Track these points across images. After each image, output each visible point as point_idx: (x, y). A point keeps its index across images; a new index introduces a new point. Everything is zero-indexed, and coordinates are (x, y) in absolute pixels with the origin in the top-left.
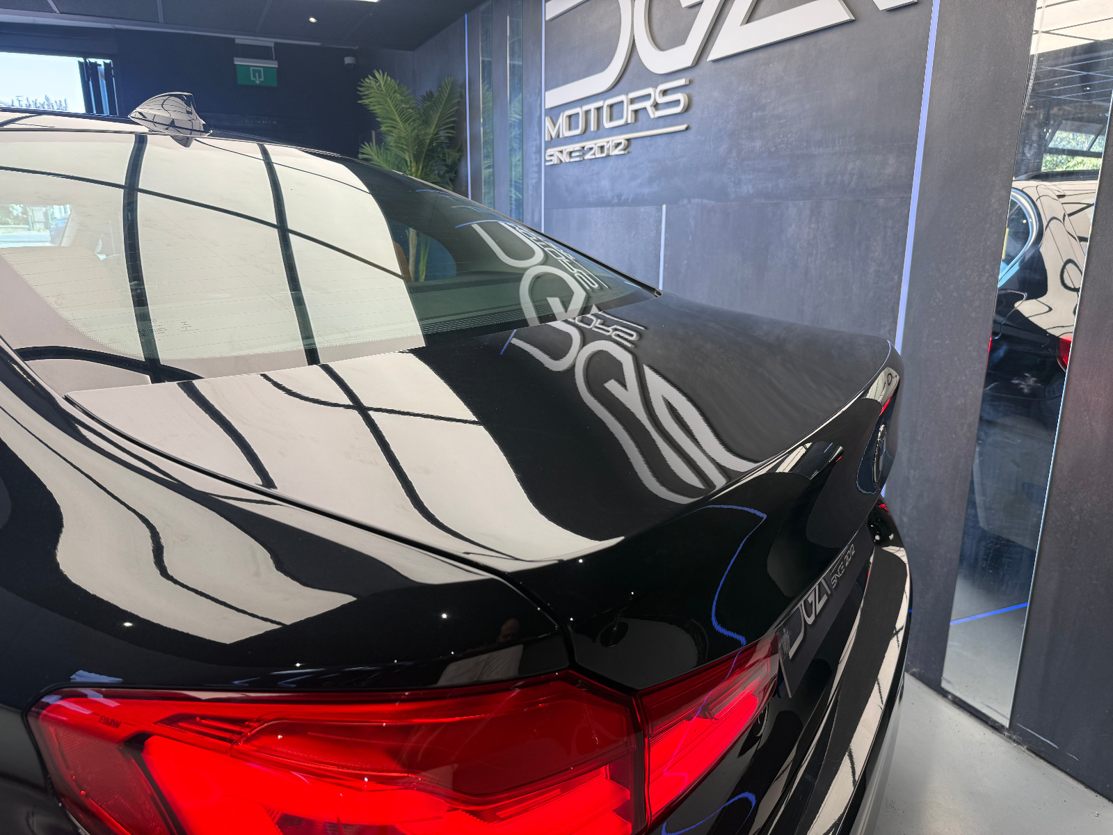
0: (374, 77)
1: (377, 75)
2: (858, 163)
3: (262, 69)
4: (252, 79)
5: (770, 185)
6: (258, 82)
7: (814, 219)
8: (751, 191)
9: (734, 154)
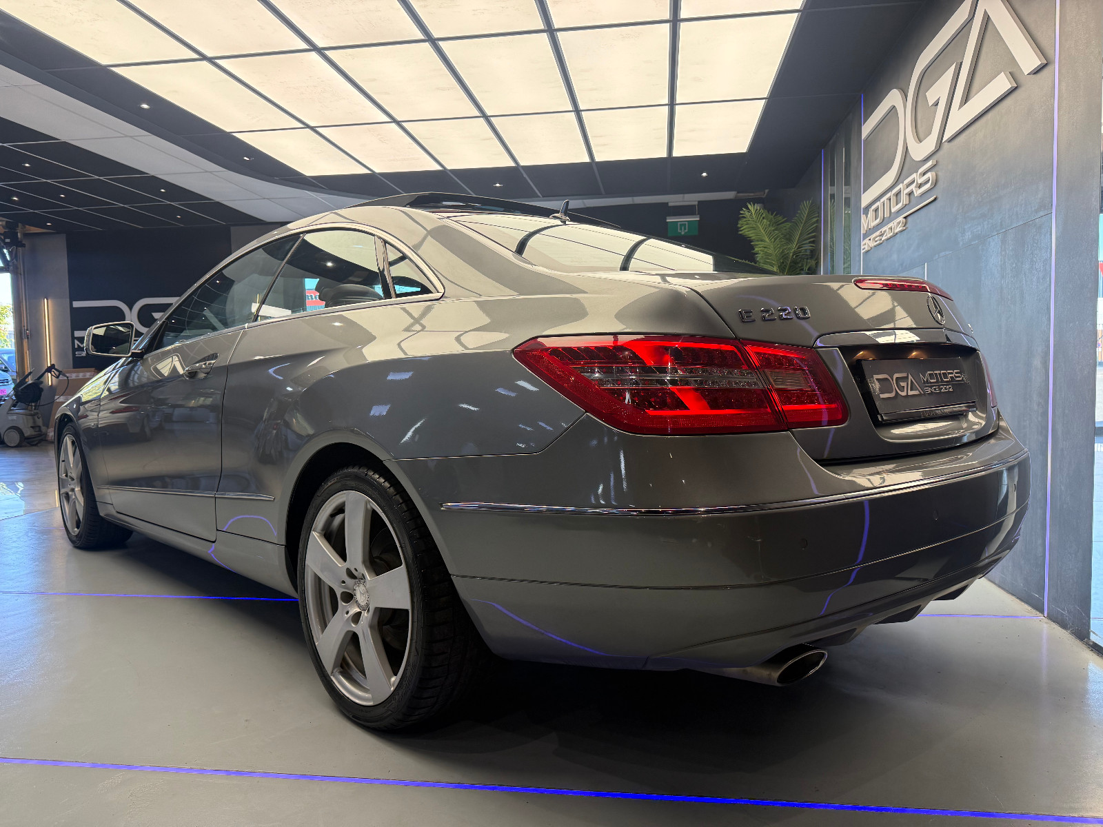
0: (748, 208)
1: (749, 206)
2: (1024, 195)
3: (687, 223)
4: (679, 231)
6: (683, 233)
7: (1003, 248)
8: (970, 237)
9: (961, 211)
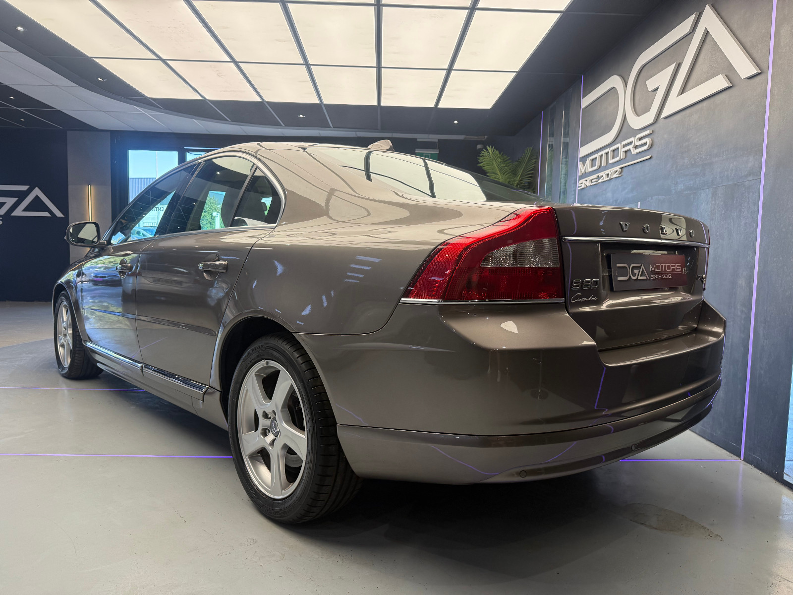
2: (735, 163)
3: (430, 154)
5: (692, 183)
7: (713, 199)
8: (682, 188)
